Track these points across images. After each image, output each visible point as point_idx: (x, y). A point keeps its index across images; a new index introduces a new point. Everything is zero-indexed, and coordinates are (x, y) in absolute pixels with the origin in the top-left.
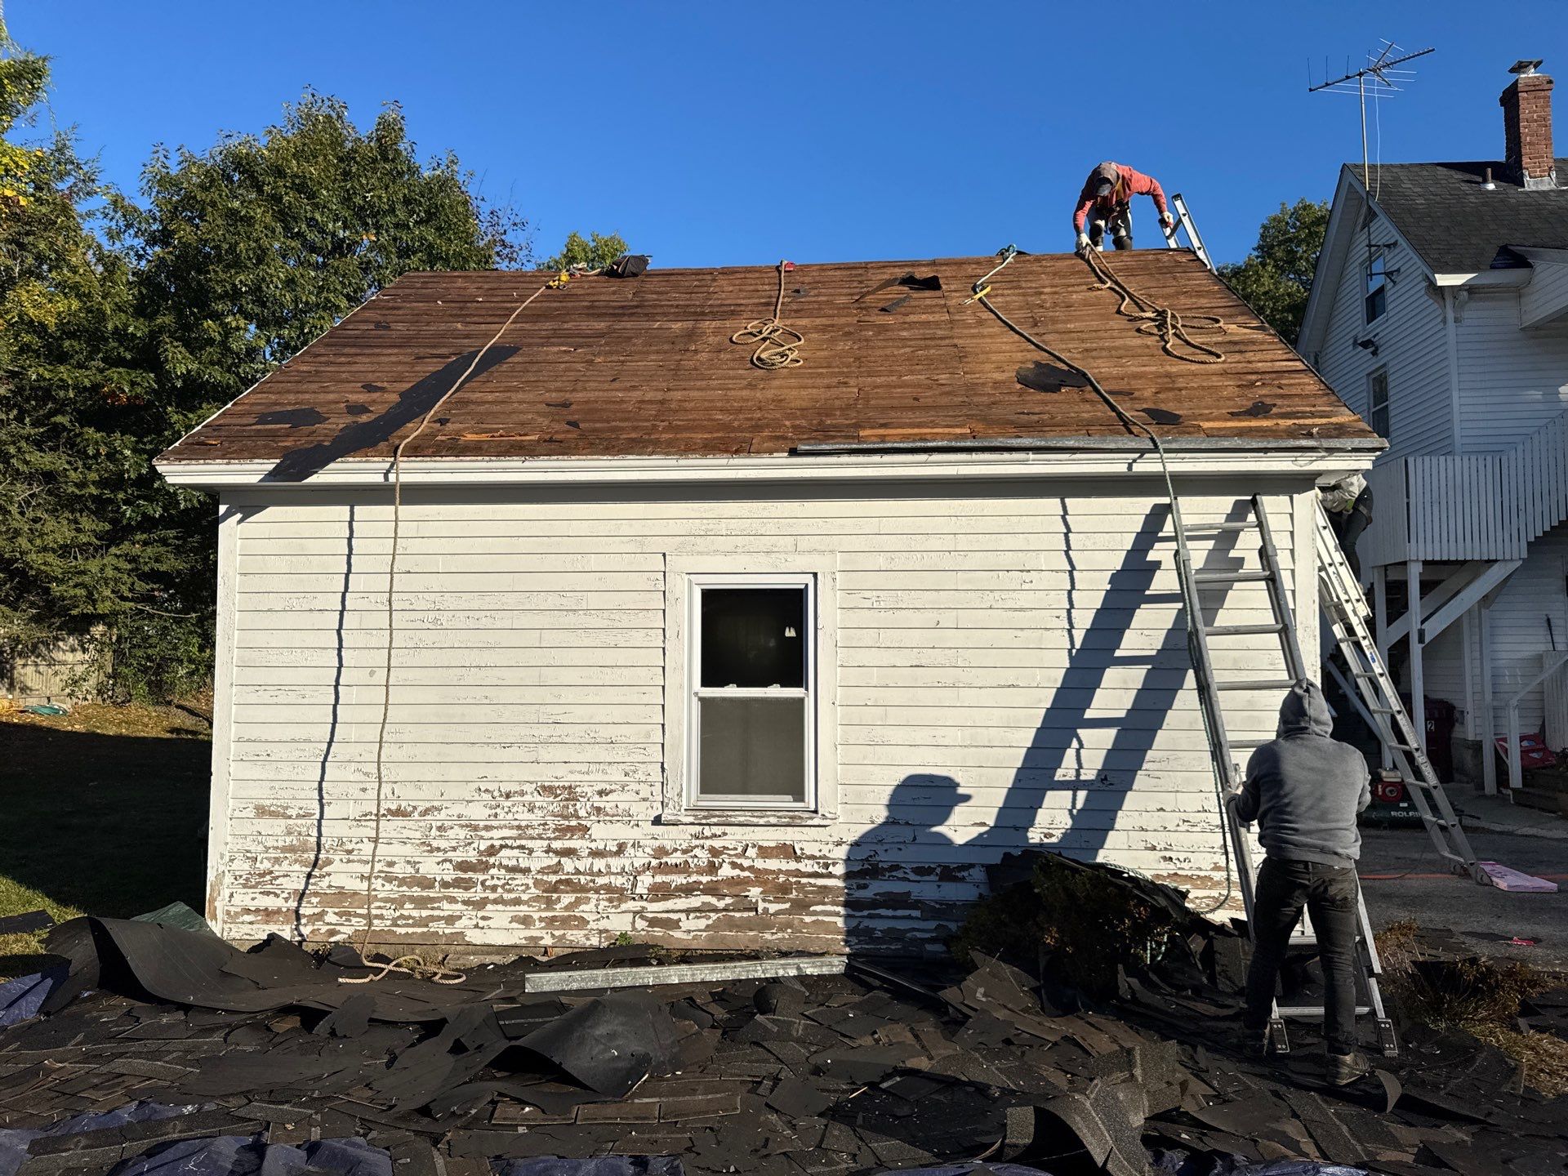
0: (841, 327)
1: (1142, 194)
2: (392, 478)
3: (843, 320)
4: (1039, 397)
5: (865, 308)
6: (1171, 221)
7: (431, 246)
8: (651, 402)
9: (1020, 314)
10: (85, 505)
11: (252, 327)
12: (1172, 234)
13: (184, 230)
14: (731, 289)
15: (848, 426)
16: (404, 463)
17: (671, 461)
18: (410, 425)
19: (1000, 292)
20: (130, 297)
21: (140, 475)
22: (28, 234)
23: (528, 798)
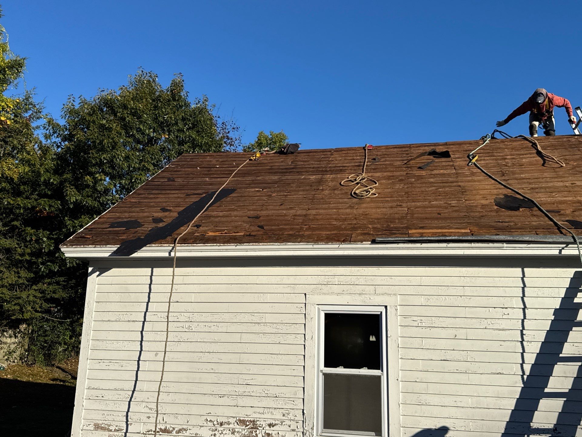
0: (397, 177)
1: (559, 107)
2: (173, 254)
3: (398, 173)
4: (507, 213)
5: (410, 167)
6: (575, 120)
7: (194, 140)
8: (299, 215)
9: (495, 170)
10: (23, 265)
11: (107, 179)
12: (576, 127)
13: (80, 134)
14: (340, 158)
15: (403, 228)
16: (178, 247)
17: (310, 246)
18: (182, 228)
19: (483, 158)
20: (52, 165)
21: (50, 250)
22: (9, 137)
23: (231, 426)
